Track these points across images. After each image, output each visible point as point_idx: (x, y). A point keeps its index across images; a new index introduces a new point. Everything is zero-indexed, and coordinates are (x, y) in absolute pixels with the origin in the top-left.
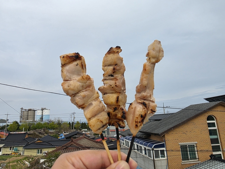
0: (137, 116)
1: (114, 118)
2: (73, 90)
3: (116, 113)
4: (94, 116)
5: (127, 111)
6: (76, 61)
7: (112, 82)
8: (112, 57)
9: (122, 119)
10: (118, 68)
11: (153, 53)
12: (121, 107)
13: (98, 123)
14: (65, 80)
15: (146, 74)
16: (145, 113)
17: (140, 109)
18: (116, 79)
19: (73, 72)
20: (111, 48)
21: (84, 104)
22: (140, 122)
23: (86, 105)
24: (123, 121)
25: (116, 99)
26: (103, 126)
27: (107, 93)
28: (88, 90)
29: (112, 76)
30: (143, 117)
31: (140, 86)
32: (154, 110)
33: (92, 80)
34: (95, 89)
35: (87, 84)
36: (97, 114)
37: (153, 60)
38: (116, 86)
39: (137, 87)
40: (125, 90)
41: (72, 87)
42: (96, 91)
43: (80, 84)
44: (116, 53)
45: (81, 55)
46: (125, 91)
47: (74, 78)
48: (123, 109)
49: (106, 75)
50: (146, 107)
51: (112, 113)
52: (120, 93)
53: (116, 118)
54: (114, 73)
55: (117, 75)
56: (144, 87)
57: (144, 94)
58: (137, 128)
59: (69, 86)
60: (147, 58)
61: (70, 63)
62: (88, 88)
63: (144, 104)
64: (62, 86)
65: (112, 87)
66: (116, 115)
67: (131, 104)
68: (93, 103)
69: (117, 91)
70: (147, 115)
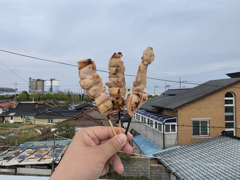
0: (133, 103)
1: (117, 104)
2: (87, 86)
4: (102, 103)
5: (126, 100)
6: (89, 65)
7: (115, 79)
8: (115, 61)
9: (122, 105)
10: (119, 69)
11: (146, 57)
12: (121, 97)
13: (105, 108)
14: (82, 79)
15: (140, 73)
16: (138, 101)
17: (135, 99)
18: (118, 77)
19: (87, 73)
20: (115, 54)
21: (95, 95)
22: (135, 107)
23: (96, 95)
24: (122, 107)
25: (118, 91)
26: (109, 110)
27: (111, 87)
29: (115, 74)
30: (137, 104)
31: (136, 81)
32: (145, 99)
33: (100, 78)
35: (97, 80)
36: (104, 102)
37: (146, 63)
38: (118, 82)
39: (134, 82)
40: (125, 84)
41: (86, 84)
42: (103, 86)
43: (92, 81)
44: (118, 58)
45: (92, 60)
46: (124, 86)
47: (87, 77)
48: (123, 99)
49: (111, 74)
50: (139, 97)
51: (115, 101)
52: (121, 87)
54: (116, 72)
55: (119, 74)
56: (138, 82)
57: (138, 87)
58: (133, 111)
59: (84, 83)
60: (142, 60)
61: (84, 66)
62: (98, 84)
63: (138, 95)
64: (79, 83)
65: (115, 83)
66: (118, 102)
67: (129, 95)
68: (101, 94)
69: (119, 86)
70: (140, 102)
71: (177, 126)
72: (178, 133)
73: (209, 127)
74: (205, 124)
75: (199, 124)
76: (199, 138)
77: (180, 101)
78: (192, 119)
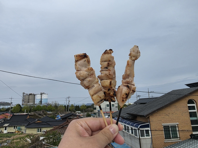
0: (124, 94)
1: (108, 95)
2: (82, 76)
4: (95, 94)
5: (117, 91)
6: (84, 58)
7: (107, 72)
8: (107, 56)
9: (113, 96)
10: (111, 63)
11: (133, 53)
12: (113, 88)
13: (98, 98)
14: (78, 71)
15: (129, 67)
16: (128, 92)
17: (125, 90)
18: (110, 70)
19: (82, 65)
20: (106, 50)
21: (89, 86)
22: (125, 98)
25: (110, 83)
26: (101, 101)
27: (103, 80)
29: (107, 68)
30: (127, 95)
31: (125, 75)
32: (134, 90)
33: (94, 70)
34: (96, 77)
35: (91, 72)
36: (97, 93)
37: (134, 58)
38: (109, 74)
39: (123, 76)
41: (82, 75)
43: (87, 73)
44: (109, 53)
45: (87, 55)
46: (115, 78)
47: (83, 69)
48: (114, 90)
49: (103, 68)
50: (129, 88)
51: (107, 92)
52: (112, 79)
53: (110, 96)
54: (108, 66)
55: (110, 68)
56: (127, 75)
57: (127, 80)
59: (80, 74)
60: (129, 57)
61: (80, 60)
62: (92, 76)
63: (128, 86)
64: (76, 74)
65: (107, 75)
66: (110, 93)
67: (119, 87)
68: (95, 85)
69: (110, 78)
70: (130, 94)
71: (151, 130)
72: (152, 138)
73: (179, 131)
74: (175, 129)
75: (169, 128)
76: (171, 141)
77: (151, 109)
78: (163, 124)
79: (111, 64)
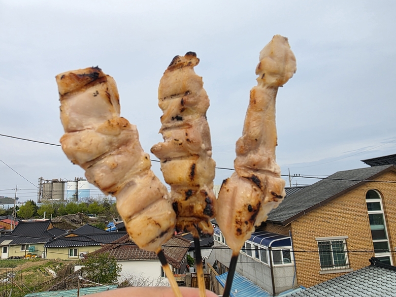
0: (240, 209)
1: (187, 214)
2: (85, 151)
3: (191, 202)
4: (140, 210)
5: (217, 197)
6: (93, 85)
7: (180, 134)
8: (179, 75)
9: (205, 216)
10: (191, 100)
11: (271, 64)
12: (202, 188)
13: (150, 227)
14: (70, 131)
15: (256, 111)
16: (257, 202)
17: (245, 193)
18: (188, 125)
19: (86, 112)
20: (176, 58)
21: (114, 185)
22: (246, 223)
23: (119, 185)
24: (207, 221)
25: (190, 171)
26: (162, 234)
27: (170, 159)
28: (125, 151)
29: (179, 118)
30: (253, 211)
31: (245, 138)
32: (279, 192)
33: (134, 129)
35: (121, 136)
36: (146, 207)
37: (272, 80)
38: (188, 140)
39: (237, 143)
40: (210, 149)
41: (83, 145)
42: (143, 154)
43: (103, 138)
44: (186, 66)
46: (209, 152)
47: (89, 125)
48: (206, 194)
49: (166, 119)
50: (259, 186)
51: (182, 202)
52: (198, 156)
53: (192, 214)
54: (182, 110)
55: (190, 117)
56: (252, 141)
57: (253, 157)
58: (241, 235)
59: (76, 144)
60: (258, 76)
62: (122, 149)
63: (255, 181)
64: (61, 142)
65: (181, 144)
66: (192, 207)
67: (225, 182)
68: (137, 181)
69: (191, 152)
70: (262, 205)
79: (193, 105)
